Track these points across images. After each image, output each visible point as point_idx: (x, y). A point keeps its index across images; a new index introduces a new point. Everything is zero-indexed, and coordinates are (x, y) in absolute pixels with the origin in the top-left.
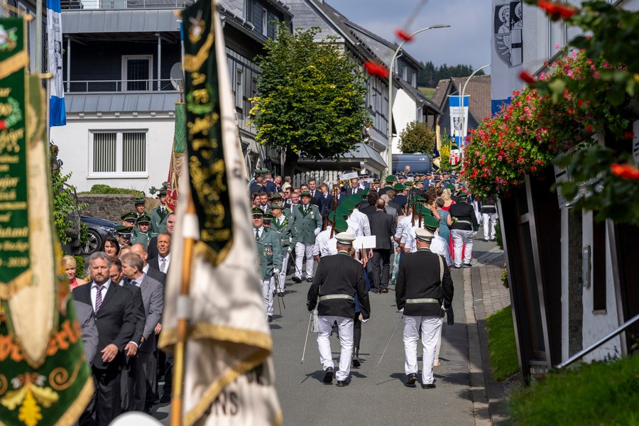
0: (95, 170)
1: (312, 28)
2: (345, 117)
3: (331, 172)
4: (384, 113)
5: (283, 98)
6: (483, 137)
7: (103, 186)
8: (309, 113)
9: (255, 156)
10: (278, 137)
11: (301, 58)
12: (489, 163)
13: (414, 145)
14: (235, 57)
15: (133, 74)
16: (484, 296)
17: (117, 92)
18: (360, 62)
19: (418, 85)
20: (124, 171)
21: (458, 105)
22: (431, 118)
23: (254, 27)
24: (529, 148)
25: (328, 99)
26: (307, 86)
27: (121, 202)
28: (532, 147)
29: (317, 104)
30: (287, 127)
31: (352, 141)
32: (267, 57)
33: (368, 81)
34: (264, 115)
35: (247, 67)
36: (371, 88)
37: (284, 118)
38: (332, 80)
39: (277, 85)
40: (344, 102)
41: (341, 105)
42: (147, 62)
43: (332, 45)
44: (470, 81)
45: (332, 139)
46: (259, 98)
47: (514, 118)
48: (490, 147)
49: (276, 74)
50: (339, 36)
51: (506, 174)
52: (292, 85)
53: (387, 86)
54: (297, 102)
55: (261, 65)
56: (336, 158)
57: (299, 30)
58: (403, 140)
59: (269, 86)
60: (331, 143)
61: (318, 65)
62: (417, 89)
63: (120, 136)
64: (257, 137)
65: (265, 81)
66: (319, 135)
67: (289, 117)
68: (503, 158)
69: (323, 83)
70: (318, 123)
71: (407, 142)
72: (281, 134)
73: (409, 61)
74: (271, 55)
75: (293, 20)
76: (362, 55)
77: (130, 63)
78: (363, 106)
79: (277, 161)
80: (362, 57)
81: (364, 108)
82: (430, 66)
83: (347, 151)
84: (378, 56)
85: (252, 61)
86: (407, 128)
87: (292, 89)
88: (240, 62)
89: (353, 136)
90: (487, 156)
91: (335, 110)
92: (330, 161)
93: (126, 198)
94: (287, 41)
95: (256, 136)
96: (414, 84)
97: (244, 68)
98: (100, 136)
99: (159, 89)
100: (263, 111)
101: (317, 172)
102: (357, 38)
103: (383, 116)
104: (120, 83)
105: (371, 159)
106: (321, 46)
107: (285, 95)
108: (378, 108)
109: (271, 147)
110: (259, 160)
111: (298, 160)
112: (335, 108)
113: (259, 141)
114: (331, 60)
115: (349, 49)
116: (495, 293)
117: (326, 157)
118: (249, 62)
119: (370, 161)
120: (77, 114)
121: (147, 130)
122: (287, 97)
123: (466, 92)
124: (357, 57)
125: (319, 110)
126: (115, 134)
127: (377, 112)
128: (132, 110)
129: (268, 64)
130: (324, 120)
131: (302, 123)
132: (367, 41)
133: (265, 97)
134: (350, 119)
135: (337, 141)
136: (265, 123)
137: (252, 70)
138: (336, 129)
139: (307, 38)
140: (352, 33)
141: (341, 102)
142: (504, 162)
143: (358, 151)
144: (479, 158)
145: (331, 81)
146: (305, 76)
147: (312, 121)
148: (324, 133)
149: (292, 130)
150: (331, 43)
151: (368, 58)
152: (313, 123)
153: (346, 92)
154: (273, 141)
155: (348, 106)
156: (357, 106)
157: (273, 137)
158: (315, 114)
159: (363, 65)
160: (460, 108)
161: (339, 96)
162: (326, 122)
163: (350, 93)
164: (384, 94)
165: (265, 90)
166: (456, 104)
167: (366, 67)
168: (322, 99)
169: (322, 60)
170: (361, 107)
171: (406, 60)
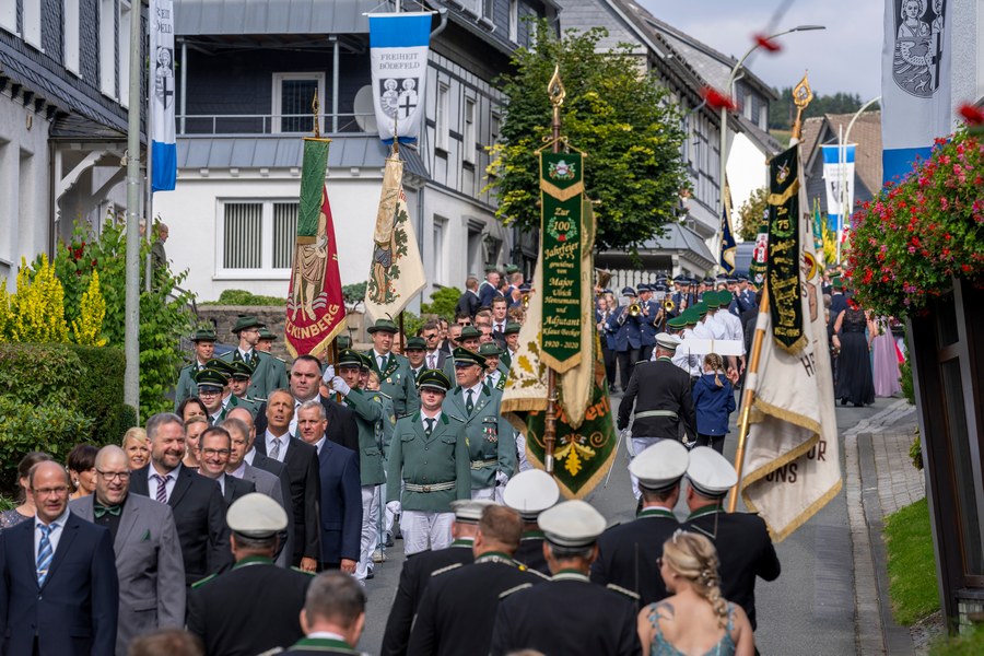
0: (226, 265)
1: (593, 29)
2: (648, 181)
3: (622, 272)
4: (713, 173)
6: (883, 215)
7: (240, 292)
9: (495, 244)
10: (535, 213)
11: (576, 78)
12: (894, 259)
14: (463, 76)
15: (291, 106)
16: (881, 483)
17: (264, 135)
18: (673, 87)
19: (770, 126)
20: (274, 267)
21: (837, 162)
23: (495, 27)
24: (961, 233)
25: (618, 150)
26: (584, 127)
27: (269, 319)
28: (967, 232)
29: (601, 157)
31: (658, 220)
32: (517, 78)
33: (687, 120)
34: (511, 175)
35: (483, 93)
36: (691, 131)
38: (626, 117)
39: (533, 125)
40: (646, 155)
41: (640, 160)
42: (315, 84)
43: (627, 58)
44: (857, 120)
45: (625, 216)
46: (503, 146)
47: (936, 183)
48: (896, 231)
49: (532, 105)
50: (638, 43)
51: (921, 277)
53: (718, 128)
55: (507, 92)
56: (631, 249)
57: (571, 33)
58: (744, 219)
59: (520, 126)
60: (624, 223)
61: (602, 91)
62: (767, 133)
63: (268, 209)
64: (498, 213)
65: (513, 118)
66: (602, 211)
68: (917, 251)
69: (611, 123)
70: (603, 189)
71: (750, 223)
73: (756, 86)
74: (524, 74)
75: (561, 15)
76: (676, 75)
77: (286, 85)
78: (676, 161)
79: (532, 254)
80: (676, 79)
81: (678, 165)
82: (789, 95)
83: (650, 237)
84: (703, 77)
85: (491, 85)
86: (751, 200)
88: (471, 86)
89: (660, 212)
90: (890, 246)
91: (631, 167)
92: (621, 253)
93: (279, 313)
94: (550, 51)
95: (497, 210)
96: (763, 125)
97: (478, 95)
98: (234, 209)
99: (335, 130)
100: (510, 168)
102: (668, 47)
103: (710, 178)
104: (269, 120)
105: (689, 250)
106: (607, 59)
108: (703, 165)
109: (523, 228)
110: (502, 251)
112: (630, 164)
113: (502, 219)
114: (625, 83)
115: (654, 65)
116: (898, 477)
117: (614, 247)
118: (487, 85)
119: (689, 255)
120: (197, 170)
123: (851, 139)
124: (668, 78)
125: (605, 167)
126: (261, 205)
127: (701, 171)
128: (289, 165)
129: (518, 89)
130: (611, 184)
132: (685, 51)
133: (512, 145)
134: (656, 184)
135: (633, 219)
136: (513, 189)
137: (491, 99)
138: (632, 200)
139: (585, 46)
140: (659, 39)
141: (641, 153)
142: (919, 257)
143: (669, 238)
144: (876, 249)
145: (623, 119)
146: (580, 111)
148: (612, 206)
150: (624, 55)
151: (685, 80)
152: (594, 190)
153: (649, 137)
154: (526, 219)
155: (652, 161)
156: (667, 160)
157: (525, 212)
158: (596, 174)
159: (678, 93)
160: (841, 165)
161: (637, 144)
162: (615, 187)
163: (655, 139)
164: (713, 143)
165: (513, 133)
166: (835, 159)
167: (683, 95)
168: (609, 148)
169: (609, 84)
170: (673, 164)
171: (750, 85)
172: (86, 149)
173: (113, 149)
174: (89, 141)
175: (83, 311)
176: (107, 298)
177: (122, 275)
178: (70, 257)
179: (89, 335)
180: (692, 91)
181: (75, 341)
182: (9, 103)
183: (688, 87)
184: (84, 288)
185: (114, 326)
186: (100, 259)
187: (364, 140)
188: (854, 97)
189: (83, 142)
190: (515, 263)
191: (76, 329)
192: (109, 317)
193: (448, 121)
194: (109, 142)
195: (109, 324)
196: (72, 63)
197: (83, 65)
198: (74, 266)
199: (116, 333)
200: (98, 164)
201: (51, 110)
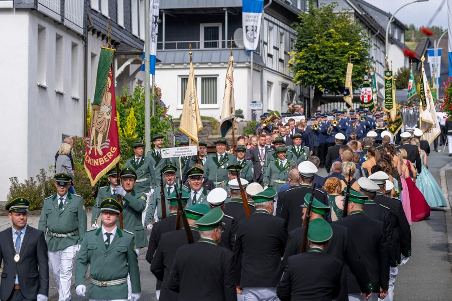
0: (182, 103)
1: (332, 3)
4: (382, 61)
5: (312, 52)
8: (330, 63)
9: (292, 93)
10: (309, 80)
11: (325, 23)
13: (402, 84)
14: (278, 24)
15: (208, 37)
17: (197, 49)
18: (365, 26)
19: (405, 41)
20: (202, 103)
21: (434, 55)
23: (291, 3)
25: (343, 53)
26: (329, 44)
29: (336, 56)
30: (315, 72)
32: (301, 24)
33: (371, 40)
34: (299, 64)
35: (287, 30)
36: (373, 44)
37: (313, 66)
38: (346, 39)
39: (307, 43)
40: (355, 55)
41: (352, 57)
42: (217, 28)
43: (346, 15)
44: (442, 38)
46: (295, 52)
49: (307, 35)
50: (350, 8)
52: (319, 43)
53: (384, 43)
54: (322, 55)
55: (297, 30)
57: (323, 5)
59: (302, 44)
61: (336, 29)
62: (404, 44)
63: (199, 80)
64: (294, 80)
65: (299, 41)
66: (337, 78)
67: (317, 65)
69: (340, 42)
70: (337, 69)
72: (311, 77)
73: (399, 25)
74: (304, 22)
76: (366, 21)
77: (206, 28)
78: (367, 57)
79: (308, 97)
80: (366, 23)
81: (368, 59)
82: (413, 27)
84: (377, 21)
85: (290, 27)
86: (398, 72)
87: (318, 46)
88: (282, 27)
89: (361, 78)
94: (314, 12)
95: (293, 78)
96: (402, 40)
97: (285, 31)
98: (185, 80)
99: (226, 47)
100: (298, 61)
101: (336, 103)
102: (363, 10)
103: (381, 64)
104: (199, 43)
106: (338, 15)
107: (313, 50)
108: (378, 58)
109: (304, 86)
110: (295, 95)
111: (323, 95)
112: (348, 58)
113: (295, 82)
114: (345, 25)
115: (357, 17)
118: (288, 27)
120: (170, 64)
121: (218, 75)
122: (315, 52)
123: (440, 46)
124: (363, 22)
125: (337, 60)
126: (196, 79)
127: (377, 61)
128: (208, 61)
129: (301, 28)
130: (340, 67)
131: (325, 69)
132: (370, 11)
133: (299, 52)
134: (359, 67)
136: (300, 70)
137: (290, 33)
139: (329, 10)
140: (359, 6)
141: (352, 54)
145: (345, 40)
146: (327, 37)
147: (332, 68)
148: (341, 76)
149: (318, 74)
150: (345, 13)
151: (370, 23)
152: (333, 70)
153: (356, 47)
154: (305, 82)
155: (357, 58)
156: (363, 57)
157: (305, 79)
158: (334, 63)
159: (367, 28)
160: (435, 57)
161: (351, 51)
162: (342, 69)
163: (358, 48)
164: (382, 48)
165: (300, 47)
166: (432, 54)
167: (369, 29)
168: (339, 52)
169: (339, 26)
170: (366, 58)
171: (397, 24)
172: (127, 57)
173: (138, 57)
174: (128, 54)
175: (128, 124)
176: (137, 118)
177: (143, 109)
178: (121, 101)
179: (130, 134)
180: (373, 27)
181: (124, 136)
182: (96, 40)
183: (371, 26)
184: (127, 114)
185: (140, 130)
186: (134, 102)
187: (238, 51)
188: (440, 28)
189: (126, 55)
190: (301, 100)
191: (125, 131)
192: (138, 126)
193: (273, 42)
194: (137, 54)
195: (138, 129)
196: (121, 22)
197: (125, 23)
198: (123, 105)
199: (141, 132)
200: (132, 63)
201: (113, 42)
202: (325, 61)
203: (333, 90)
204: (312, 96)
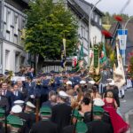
4: (86, 37)
8: (50, 38)
10: (35, 49)
18: (75, 13)
22: (108, 40)
25: (59, 31)
26: (49, 24)
29: (54, 33)
30: (39, 44)
32: (30, 10)
33: (79, 22)
34: (28, 38)
36: (80, 26)
37: (38, 40)
40: (67, 32)
43: (62, 4)
44: (128, 22)
46: (26, 30)
49: (34, 18)
52: (42, 24)
53: (88, 25)
54: (44, 32)
55: (27, 14)
59: (31, 24)
61: (55, 14)
65: (29, 22)
66: (54, 49)
67: (41, 39)
69: (57, 23)
72: (37, 48)
74: (32, 9)
78: (76, 34)
79: (34, 61)
80: (76, 11)
82: (108, 14)
83: (68, 57)
84: (83, 10)
87: (42, 26)
89: (71, 49)
94: (40, 2)
95: (24, 48)
96: (100, 23)
97: (19, 15)
100: (28, 36)
102: (74, 1)
103: (85, 39)
106: (56, 5)
108: (83, 35)
109: (31, 54)
113: (25, 51)
114: (61, 12)
115: (69, 7)
118: (21, 12)
122: (39, 30)
123: (126, 28)
124: (73, 10)
125: (55, 36)
127: (83, 37)
131: (46, 42)
133: (29, 30)
134: (70, 41)
136: (29, 42)
137: (22, 16)
145: (61, 22)
146: (48, 20)
149: (41, 45)
152: (52, 43)
153: (68, 27)
155: (69, 34)
156: (73, 34)
157: (32, 49)
158: (53, 38)
160: (123, 35)
161: (65, 29)
163: (70, 28)
164: (86, 28)
165: (29, 26)
166: (121, 34)
167: (78, 15)
168: (57, 31)
169: (57, 12)
171: (97, 12)
180: (80, 14)
202: (46, 36)
203: (52, 57)
204: (37, 61)
